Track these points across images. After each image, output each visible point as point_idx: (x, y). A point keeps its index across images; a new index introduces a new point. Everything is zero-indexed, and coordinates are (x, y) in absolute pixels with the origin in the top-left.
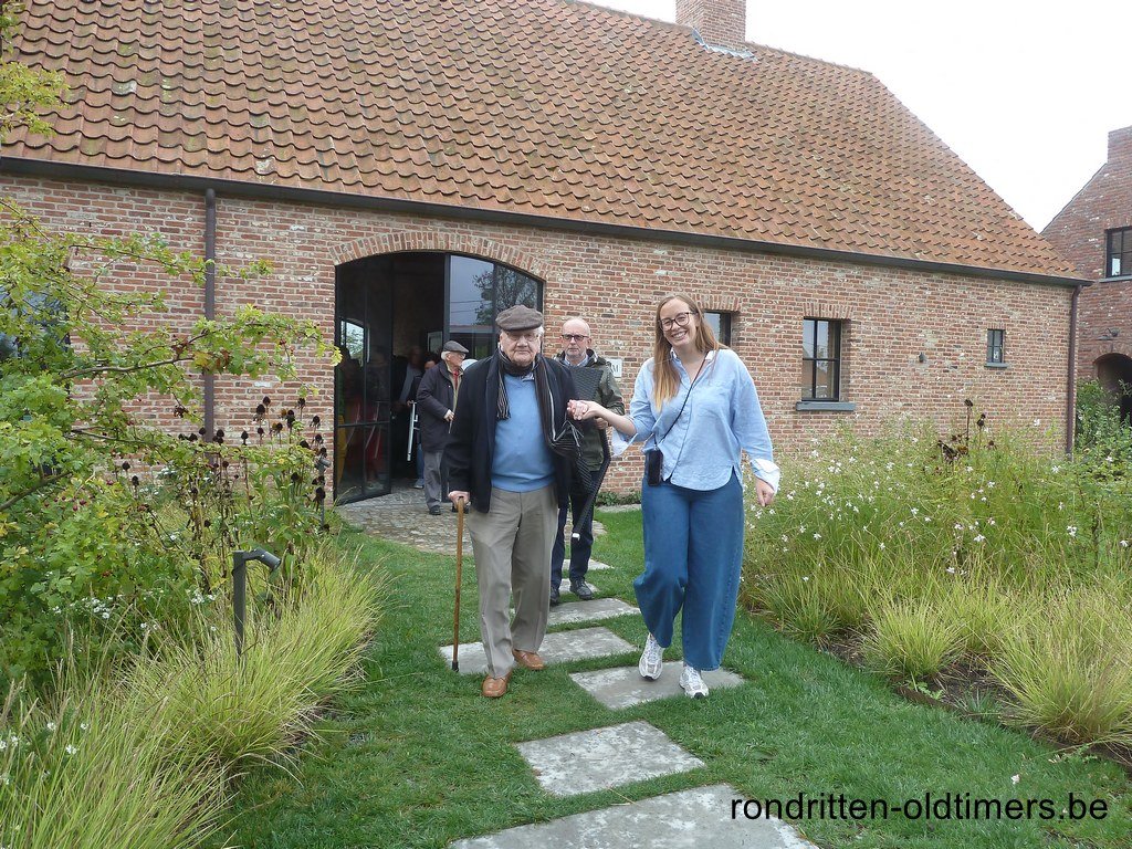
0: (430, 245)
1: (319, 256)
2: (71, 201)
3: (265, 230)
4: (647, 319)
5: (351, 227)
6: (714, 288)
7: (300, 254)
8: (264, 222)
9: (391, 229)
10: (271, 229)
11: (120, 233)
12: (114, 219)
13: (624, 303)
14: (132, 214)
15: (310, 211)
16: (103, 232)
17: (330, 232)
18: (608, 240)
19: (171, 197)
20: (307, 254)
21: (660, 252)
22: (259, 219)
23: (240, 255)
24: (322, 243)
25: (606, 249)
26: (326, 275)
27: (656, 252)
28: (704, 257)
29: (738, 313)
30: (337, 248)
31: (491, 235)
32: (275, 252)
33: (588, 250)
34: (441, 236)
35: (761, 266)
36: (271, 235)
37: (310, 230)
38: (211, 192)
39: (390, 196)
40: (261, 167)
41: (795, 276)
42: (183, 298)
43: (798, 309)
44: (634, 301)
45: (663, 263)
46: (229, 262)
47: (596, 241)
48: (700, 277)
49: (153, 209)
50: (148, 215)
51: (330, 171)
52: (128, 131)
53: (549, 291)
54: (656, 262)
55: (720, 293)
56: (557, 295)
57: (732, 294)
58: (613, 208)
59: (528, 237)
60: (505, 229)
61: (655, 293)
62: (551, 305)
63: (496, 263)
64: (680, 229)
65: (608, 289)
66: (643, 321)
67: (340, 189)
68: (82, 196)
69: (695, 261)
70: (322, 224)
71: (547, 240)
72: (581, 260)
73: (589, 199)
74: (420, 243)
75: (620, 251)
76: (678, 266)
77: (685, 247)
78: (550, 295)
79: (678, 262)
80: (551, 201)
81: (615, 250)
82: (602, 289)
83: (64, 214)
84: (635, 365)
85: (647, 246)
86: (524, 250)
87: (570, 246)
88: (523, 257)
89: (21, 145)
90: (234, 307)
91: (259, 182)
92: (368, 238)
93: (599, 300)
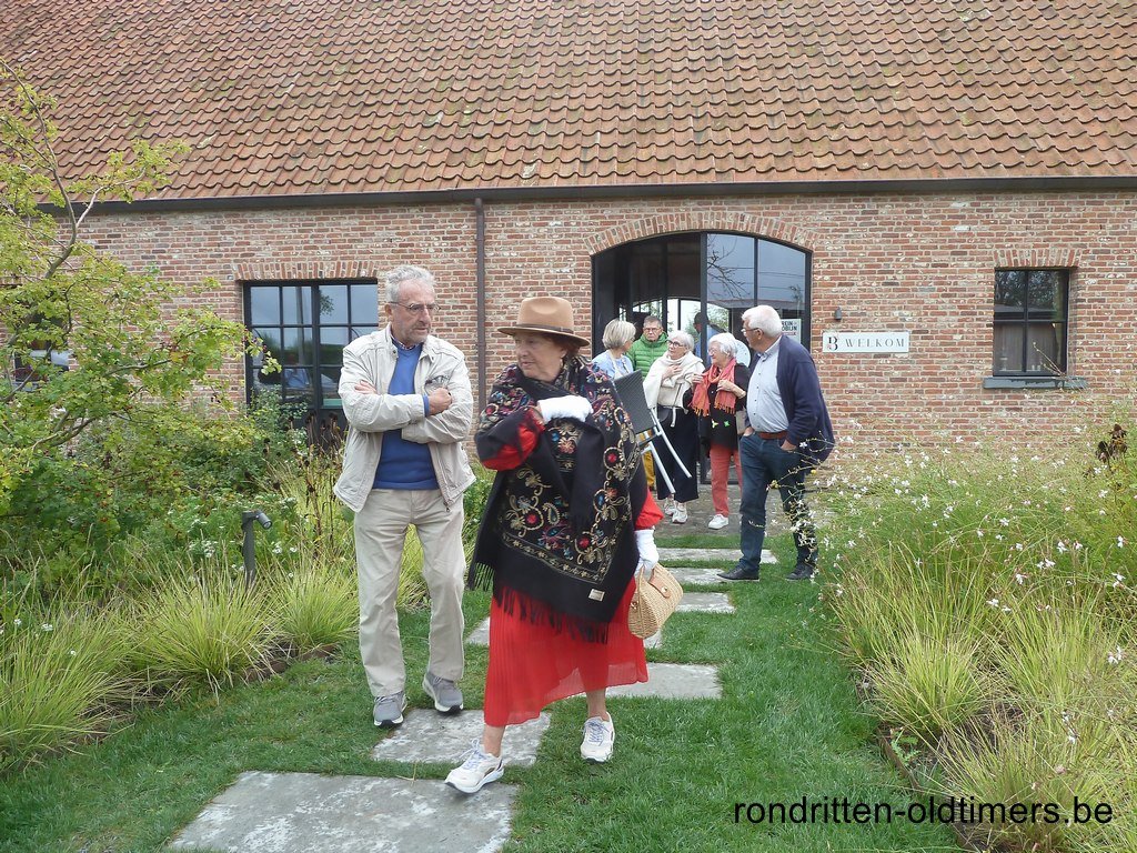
0: (683, 226)
1: (575, 247)
2: (377, 223)
3: (527, 229)
4: (942, 284)
5: (604, 217)
7: (558, 247)
8: (525, 222)
9: (643, 214)
10: (532, 228)
11: (412, 245)
12: (408, 234)
13: (911, 268)
14: (421, 228)
15: (566, 207)
16: (401, 246)
17: (584, 224)
18: (889, 198)
19: (450, 209)
20: (564, 248)
21: (960, 204)
22: (522, 220)
23: (507, 254)
24: (579, 235)
25: (887, 209)
26: (582, 265)
27: (955, 205)
28: (1023, 204)
29: (1075, 268)
30: (592, 239)
31: (749, 208)
32: (536, 248)
33: (864, 213)
34: (694, 215)
35: (1111, 207)
36: (532, 232)
37: (567, 224)
38: (479, 201)
39: (642, 182)
40: (528, 171)
42: (461, 296)
44: (924, 264)
45: (963, 217)
46: (497, 261)
47: (874, 200)
48: (1017, 229)
49: (436, 222)
50: (433, 227)
51: (590, 165)
52: (425, 158)
53: (817, 261)
54: (954, 217)
55: (1048, 246)
56: (825, 265)
57: (1065, 246)
58: (900, 161)
59: (790, 206)
60: (764, 200)
61: (953, 253)
62: (820, 277)
63: (757, 237)
64: (986, 175)
65: (889, 254)
66: (937, 287)
67: (595, 182)
68: (385, 217)
69: (1010, 210)
70: (578, 217)
71: (813, 207)
72: (855, 225)
73: (871, 155)
74: (673, 225)
75: (905, 209)
76: (985, 219)
77: (994, 196)
78: (820, 265)
79: (984, 214)
80: (821, 163)
81: (899, 209)
82: (882, 254)
83: (373, 234)
84: (927, 338)
85: (942, 200)
86: (786, 220)
87: (842, 210)
88: (786, 227)
89: (344, 182)
90: (502, 301)
91: (523, 186)
92: (621, 226)
93: (879, 266)
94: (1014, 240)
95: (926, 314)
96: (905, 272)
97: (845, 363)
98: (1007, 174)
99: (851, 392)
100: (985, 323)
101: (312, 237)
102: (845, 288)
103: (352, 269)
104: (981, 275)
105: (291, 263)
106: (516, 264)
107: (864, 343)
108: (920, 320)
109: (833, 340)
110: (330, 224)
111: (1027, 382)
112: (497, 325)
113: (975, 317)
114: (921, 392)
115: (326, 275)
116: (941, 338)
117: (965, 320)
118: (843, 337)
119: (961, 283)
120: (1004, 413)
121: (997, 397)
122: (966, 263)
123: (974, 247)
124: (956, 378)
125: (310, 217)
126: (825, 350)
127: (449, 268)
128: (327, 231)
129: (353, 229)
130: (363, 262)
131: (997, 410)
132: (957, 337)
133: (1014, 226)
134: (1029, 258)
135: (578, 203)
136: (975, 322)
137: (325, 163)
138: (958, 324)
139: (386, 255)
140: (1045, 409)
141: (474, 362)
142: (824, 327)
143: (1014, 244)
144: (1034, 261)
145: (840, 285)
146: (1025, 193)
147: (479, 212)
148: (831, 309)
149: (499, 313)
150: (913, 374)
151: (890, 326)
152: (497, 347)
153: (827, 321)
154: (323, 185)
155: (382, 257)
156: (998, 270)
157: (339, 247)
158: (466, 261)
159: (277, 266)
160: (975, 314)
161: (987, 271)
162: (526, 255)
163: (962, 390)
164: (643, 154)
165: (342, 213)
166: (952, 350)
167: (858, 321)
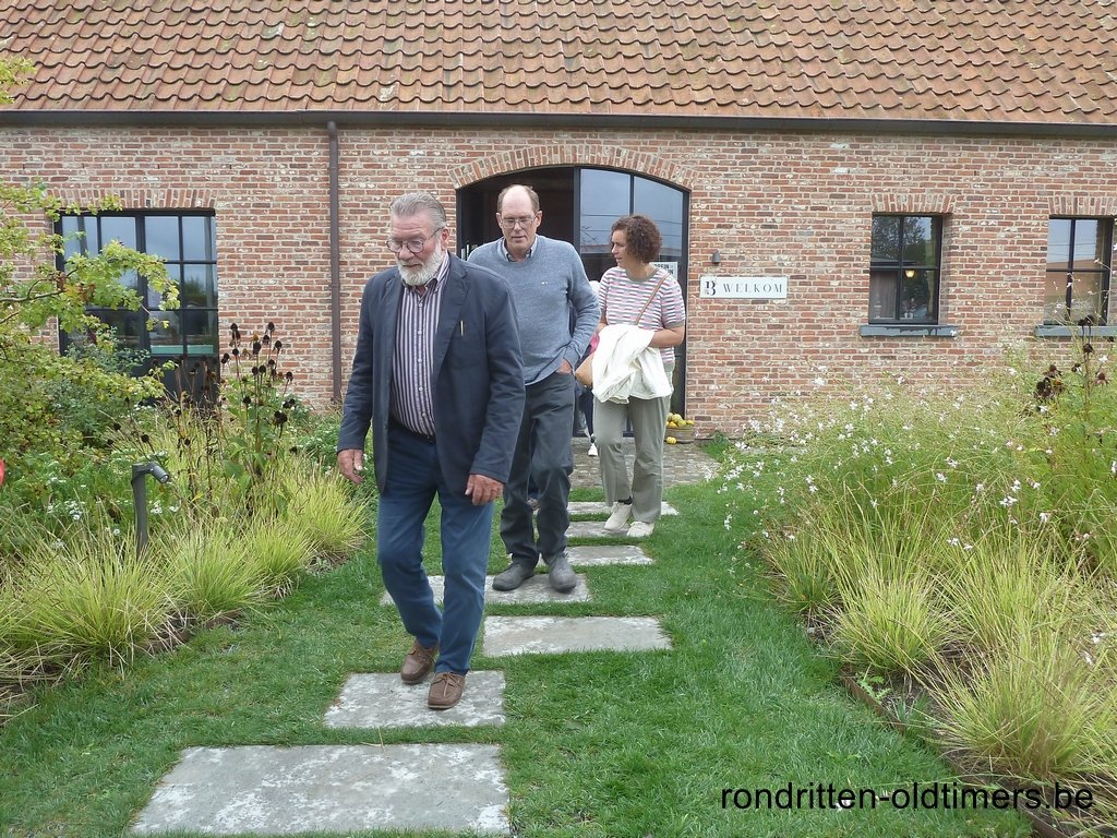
0: (556, 160)
1: (439, 180)
2: (214, 146)
3: (386, 158)
4: (821, 227)
5: (471, 147)
6: (915, 185)
7: (420, 179)
8: (383, 150)
9: (513, 145)
10: (391, 157)
11: (255, 173)
12: (250, 160)
13: (790, 211)
14: (265, 153)
15: (429, 134)
16: (242, 173)
17: (449, 154)
18: (769, 136)
19: (299, 134)
20: (427, 180)
21: (839, 146)
22: (380, 147)
23: (363, 185)
24: (443, 166)
25: (767, 148)
26: (447, 199)
27: (834, 146)
28: (901, 147)
29: (949, 215)
30: (457, 171)
31: (625, 143)
32: (396, 180)
33: (743, 151)
34: (568, 148)
35: (986, 153)
36: (391, 161)
37: (430, 154)
38: (332, 125)
39: (512, 110)
40: (385, 93)
41: (1037, 163)
42: (312, 231)
43: (1040, 206)
44: (803, 207)
45: (843, 159)
46: (353, 193)
47: (754, 138)
48: (894, 173)
49: (283, 147)
50: (279, 153)
51: (453, 90)
52: (268, 74)
53: (695, 201)
54: (834, 158)
55: (924, 191)
56: (704, 206)
57: (940, 191)
58: (780, 98)
59: (669, 141)
60: (642, 134)
61: (832, 196)
62: (698, 218)
63: (633, 174)
64: (866, 115)
65: (769, 195)
66: (815, 231)
67: (461, 108)
68: (222, 140)
69: (888, 153)
70: (442, 146)
71: (692, 143)
72: (735, 164)
73: (751, 90)
74: (545, 158)
75: (785, 148)
76: (864, 161)
77: (874, 138)
78: (697, 206)
79: (863, 157)
80: (700, 97)
81: (780, 148)
82: (762, 195)
83: (209, 159)
84: (805, 284)
85: (822, 140)
86: (665, 156)
87: (721, 148)
88: (663, 164)
89: (174, 98)
90: (358, 238)
91: (381, 110)
92: (489, 158)
93: (757, 208)
94: (892, 184)
95: (804, 259)
96: (784, 214)
97: (723, 308)
98: (887, 116)
99: (729, 339)
100: (862, 269)
101: (138, 160)
102: (724, 230)
103: (185, 199)
104: (859, 220)
105: (112, 189)
106: (374, 197)
107: (742, 288)
108: (798, 265)
109: (711, 285)
110: (158, 146)
111: (902, 329)
112: (352, 263)
113: (852, 263)
114: (798, 340)
115: (155, 204)
116: (819, 284)
117: (842, 266)
118: (721, 281)
119: (840, 228)
120: (878, 363)
121: (872, 346)
122: (844, 207)
123: (853, 190)
124: (833, 325)
125: (135, 137)
126: (703, 295)
127: (298, 199)
128: (155, 153)
129: (186, 153)
130: (198, 190)
131: (871, 358)
132: (835, 283)
133: (892, 168)
134: (906, 203)
135: (443, 131)
136: (852, 268)
137: (150, 76)
138: (835, 269)
139: (225, 183)
140: (918, 358)
141: (327, 305)
142: (701, 271)
143: (891, 188)
144: (910, 207)
145: (719, 226)
146: (902, 135)
147: (333, 137)
148: (709, 252)
149: (354, 251)
150: (790, 321)
151: (768, 271)
152: (353, 288)
153: (705, 265)
154: (150, 101)
155: (220, 186)
156: (876, 215)
157: (169, 173)
158: (317, 193)
159: (96, 192)
160: (852, 259)
161: (866, 216)
162: (385, 186)
163: (838, 337)
164: (512, 80)
165: (173, 133)
166: (829, 297)
167: (736, 265)
